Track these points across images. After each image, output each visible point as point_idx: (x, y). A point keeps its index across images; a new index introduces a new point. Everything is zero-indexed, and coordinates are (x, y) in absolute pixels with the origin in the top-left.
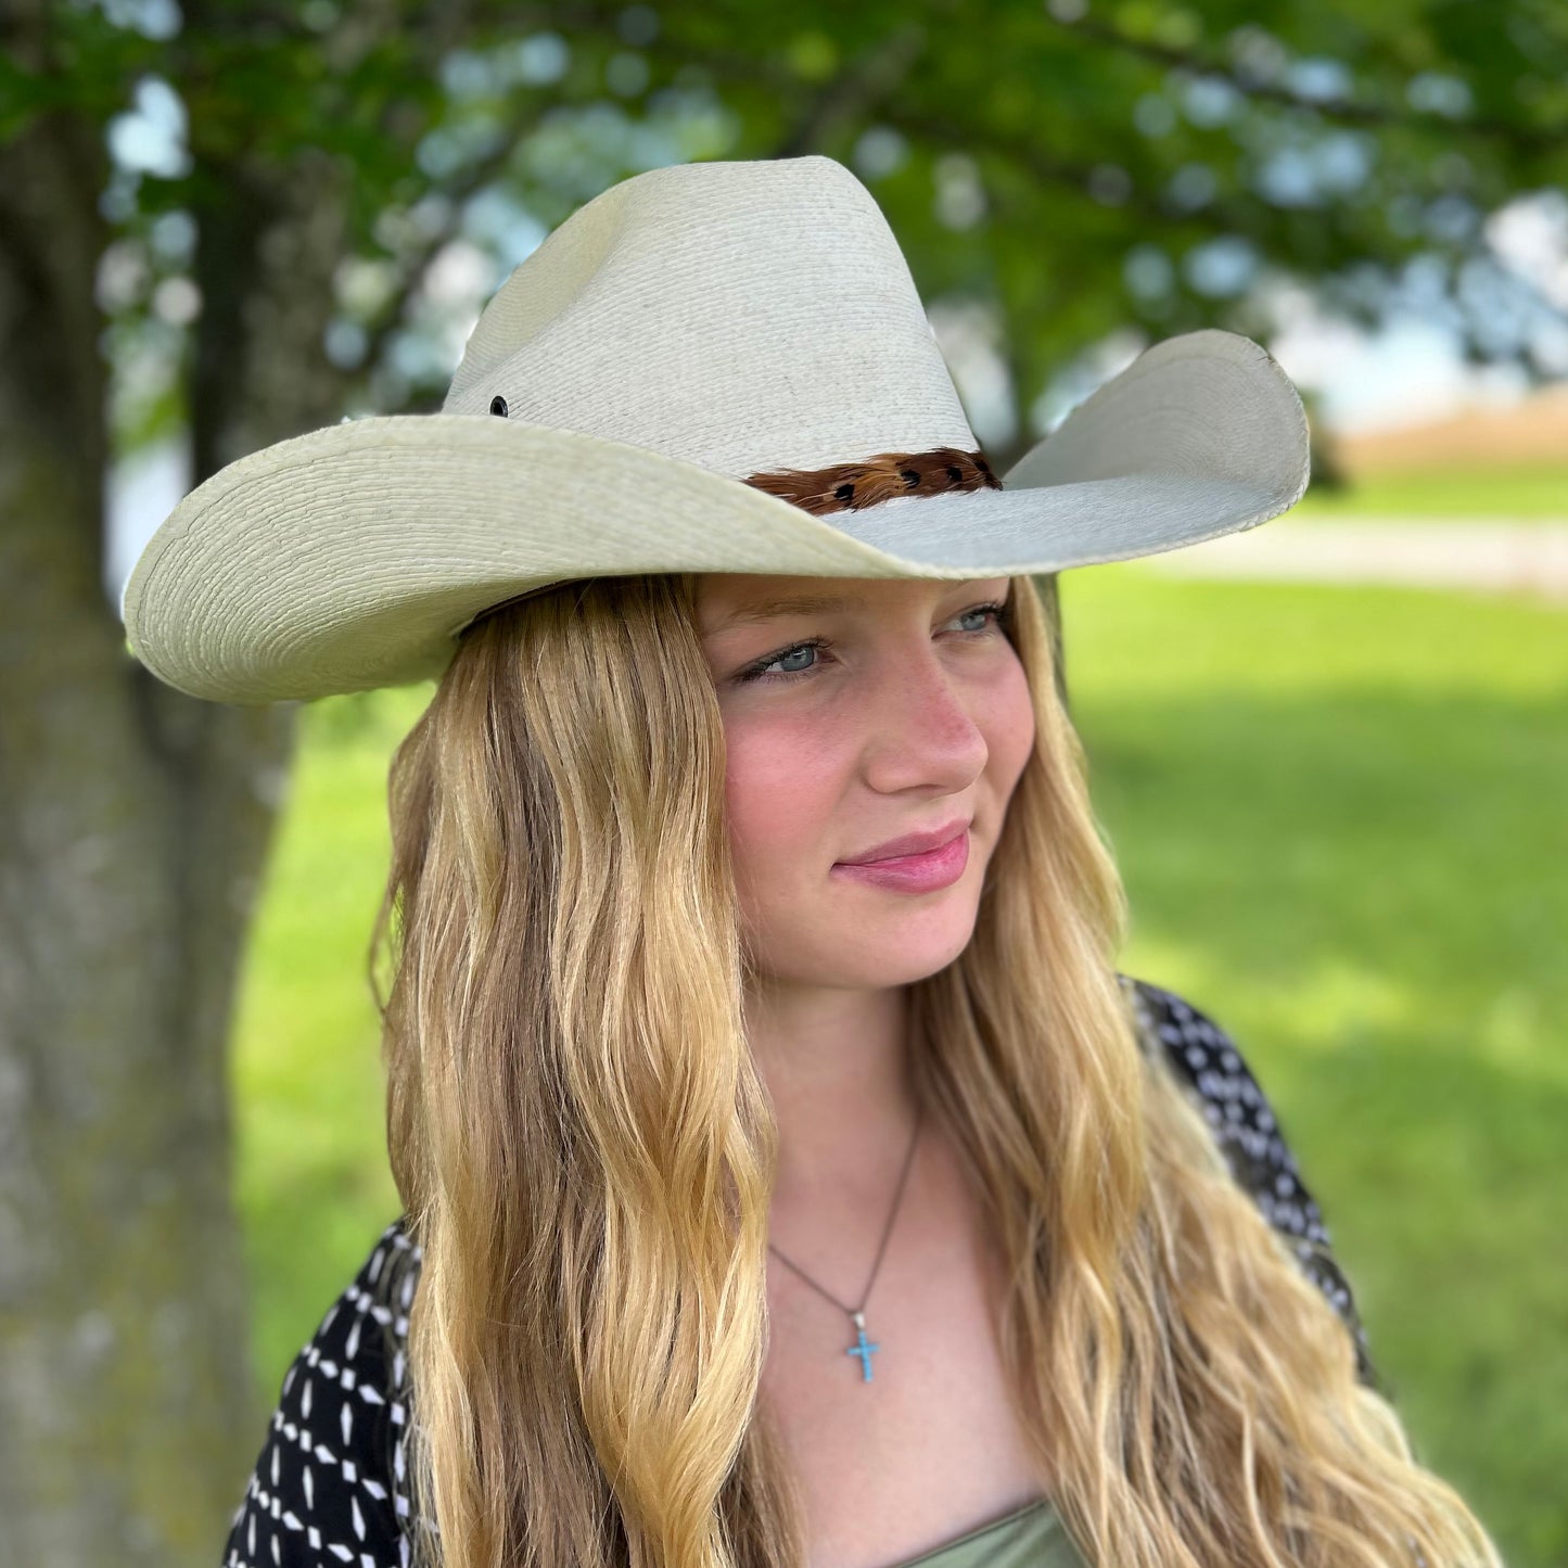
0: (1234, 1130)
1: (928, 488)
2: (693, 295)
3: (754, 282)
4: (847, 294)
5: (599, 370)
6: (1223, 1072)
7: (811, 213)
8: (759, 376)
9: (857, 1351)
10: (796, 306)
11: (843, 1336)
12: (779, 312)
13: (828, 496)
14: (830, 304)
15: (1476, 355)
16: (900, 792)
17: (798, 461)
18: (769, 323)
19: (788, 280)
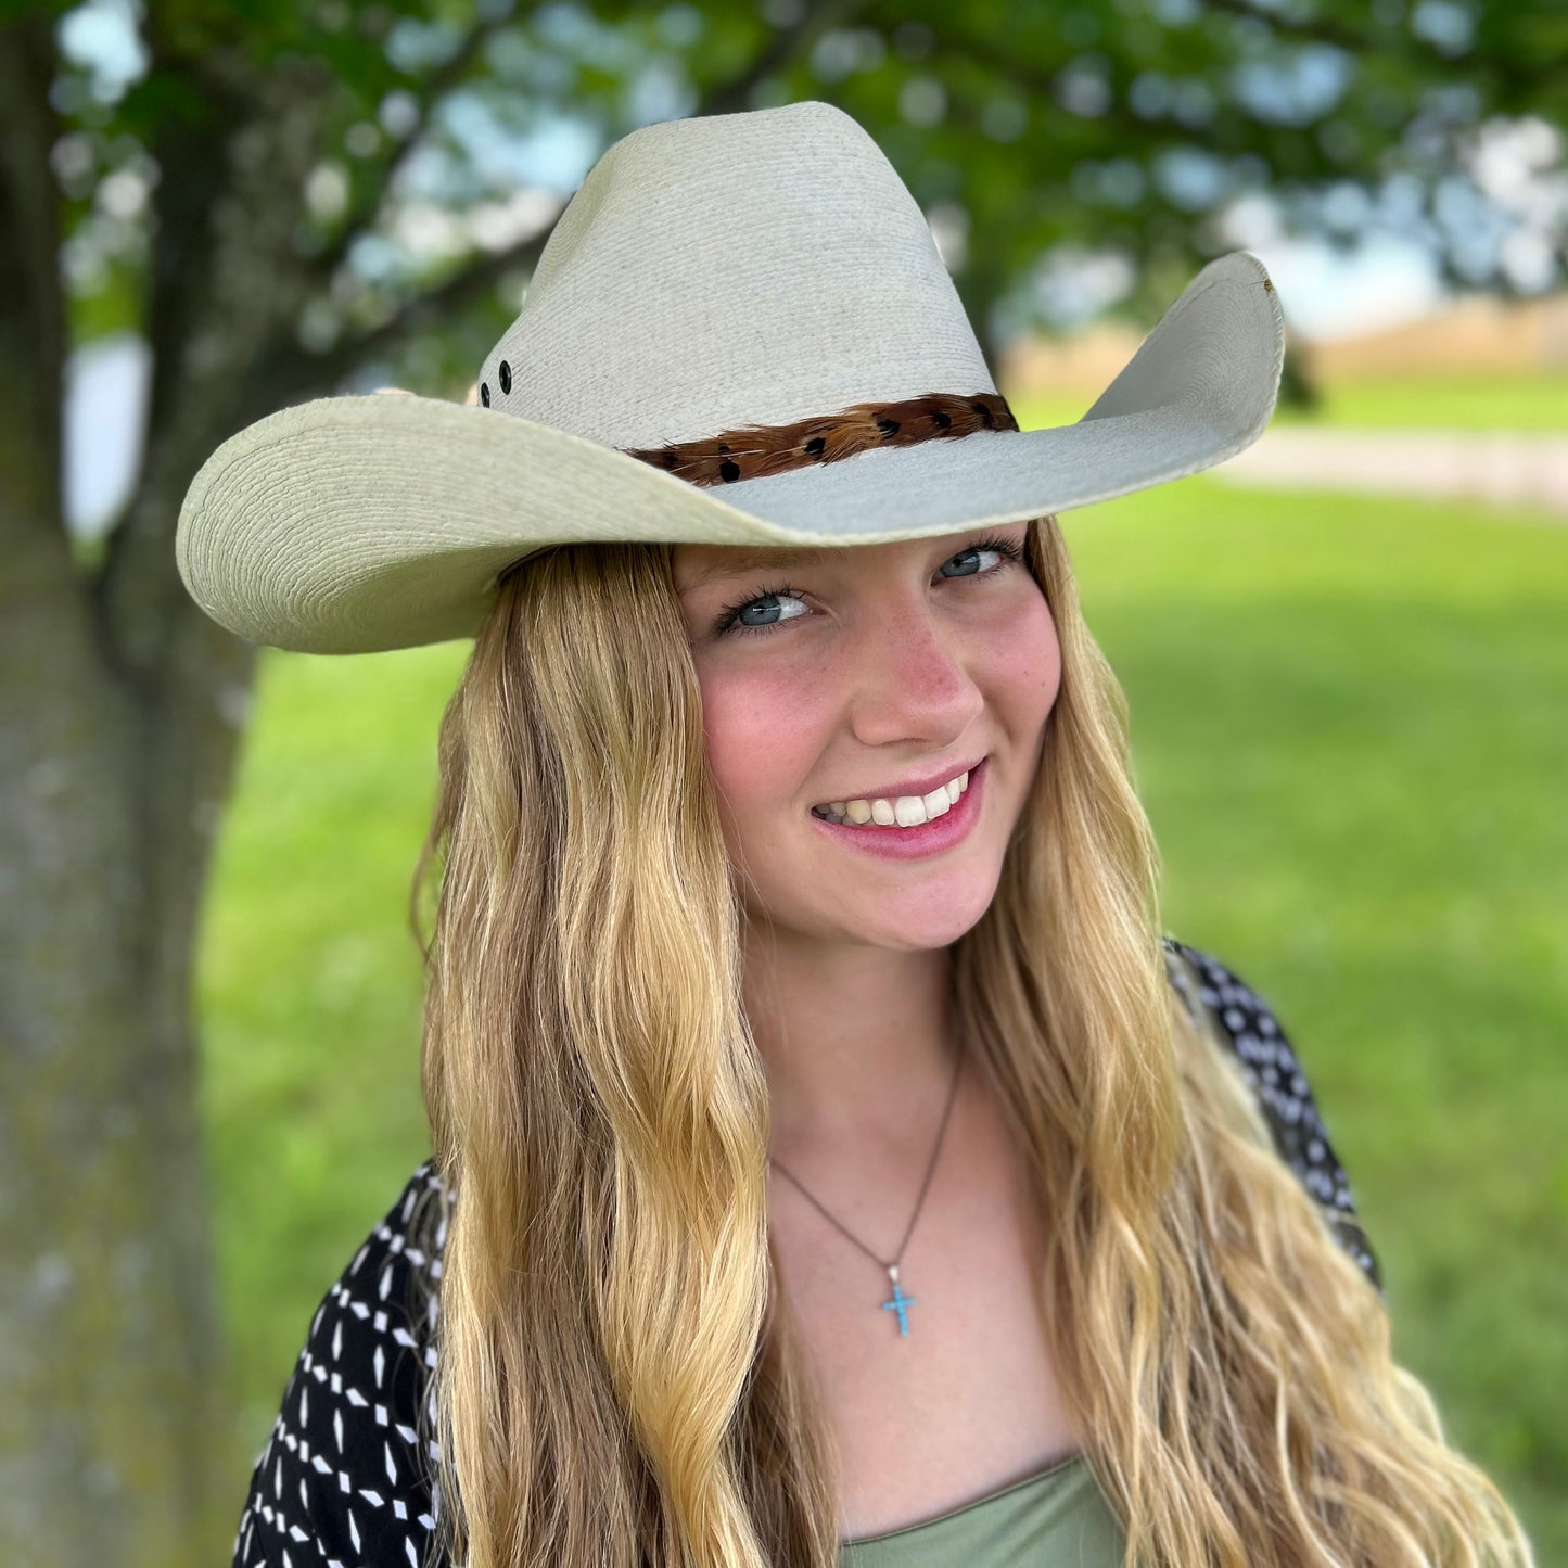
0: (1270, 1094)
1: (908, 437)
2: (668, 254)
3: (727, 237)
4: (828, 243)
5: (584, 332)
6: (1261, 1037)
7: (790, 163)
8: (731, 331)
9: (893, 1305)
10: (770, 259)
11: (877, 1290)
12: (752, 266)
13: (798, 451)
14: (807, 255)
15: (1452, 277)
16: (889, 744)
17: (768, 416)
18: (742, 278)
19: (761, 233)
